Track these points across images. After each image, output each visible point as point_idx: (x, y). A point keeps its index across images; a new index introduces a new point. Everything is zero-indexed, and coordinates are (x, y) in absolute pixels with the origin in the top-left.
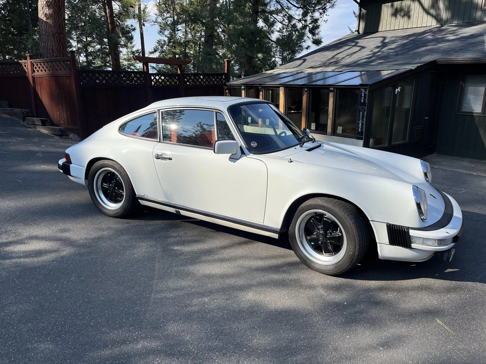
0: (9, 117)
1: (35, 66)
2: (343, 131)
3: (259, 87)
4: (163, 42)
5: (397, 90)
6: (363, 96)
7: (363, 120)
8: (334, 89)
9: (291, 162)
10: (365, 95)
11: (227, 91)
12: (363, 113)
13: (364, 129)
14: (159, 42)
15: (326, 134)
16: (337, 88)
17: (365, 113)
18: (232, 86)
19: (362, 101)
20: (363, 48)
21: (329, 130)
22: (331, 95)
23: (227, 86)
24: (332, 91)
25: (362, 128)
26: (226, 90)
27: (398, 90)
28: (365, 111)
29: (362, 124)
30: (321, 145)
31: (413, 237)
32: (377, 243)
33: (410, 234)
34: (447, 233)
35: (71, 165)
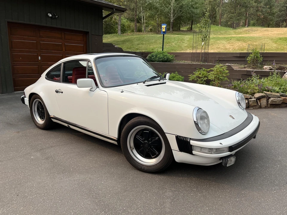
9: (123, 92)
30: (165, 83)
31: (193, 146)
32: (172, 150)
33: (191, 144)
34: (221, 144)
35: (25, 98)
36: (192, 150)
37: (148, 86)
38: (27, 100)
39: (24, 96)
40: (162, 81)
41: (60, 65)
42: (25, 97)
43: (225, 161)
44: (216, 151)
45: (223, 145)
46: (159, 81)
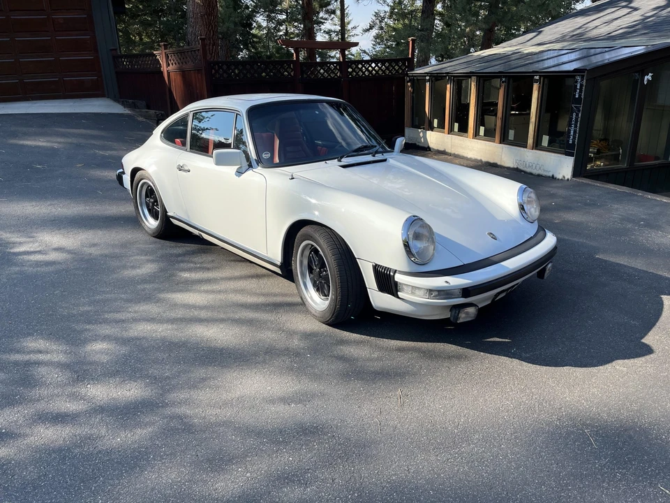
0: (145, 120)
1: (170, 57)
2: (550, 142)
3: (446, 76)
4: (382, 15)
5: (646, 77)
6: (578, 87)
7: (576, 126)
8: (540, 78)
9: (293, 178)
10: (581, 86)
11: (409, 84)
12: (577, 115)
13: (576, 141)
14: (377, 15)
15: (526, 147)
16: (544, 77)
17: (580, 115)
18: (415, 76)
19: (577, 96)
20: (636, 9)
21: (530, 141)
22: (536, 86)
23: (409, 76)
24: (536, 82)
25: (574, 138)
26: (408, 82)
27: (649, 77)
28: (579, 111)
29: (575, 132)
30: (385, 160)
31: (400, 284)
32: (366, 288)
33: (396, 280)
34: (447, 282)
35: (124, 176)
36: (397, 291)
37: (344, 167)
38: (127, 179)
39: (121, 170)
40: (379, 157)
41: (187, 115)
42: (123, 173)
43: (455, 313)
44: (439, 295)
45: (452, 284)
46: (374, 156)
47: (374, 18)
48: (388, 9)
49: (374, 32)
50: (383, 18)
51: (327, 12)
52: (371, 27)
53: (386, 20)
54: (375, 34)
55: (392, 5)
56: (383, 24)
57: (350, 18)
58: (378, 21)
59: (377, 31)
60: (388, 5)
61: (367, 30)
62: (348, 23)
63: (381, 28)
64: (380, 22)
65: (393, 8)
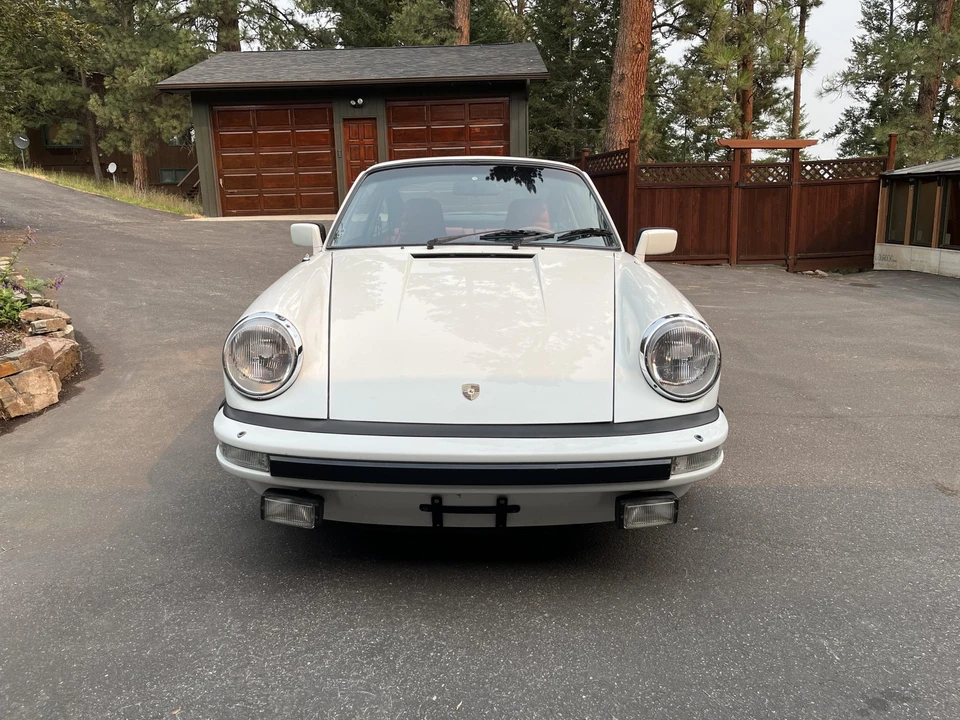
3: (936, 176)
11: (885, 189)
26: (883, 186)
47: (844, 118)
48: (866, 105)
49: (843, 137)
50: (859, 119)
51: (773, 112)
52: (838, 131)
53: (863, 120)
54: (844, 141)
55: (874, 99)
56: (858, 127)
57: (805, 121)
58: (850, 122)
59: (847, 136)
60: (868, 100)
61: (833, 135)
62: (802, 128)
63: (855, 132)
64: (854, 123)
65: (874, 104)
